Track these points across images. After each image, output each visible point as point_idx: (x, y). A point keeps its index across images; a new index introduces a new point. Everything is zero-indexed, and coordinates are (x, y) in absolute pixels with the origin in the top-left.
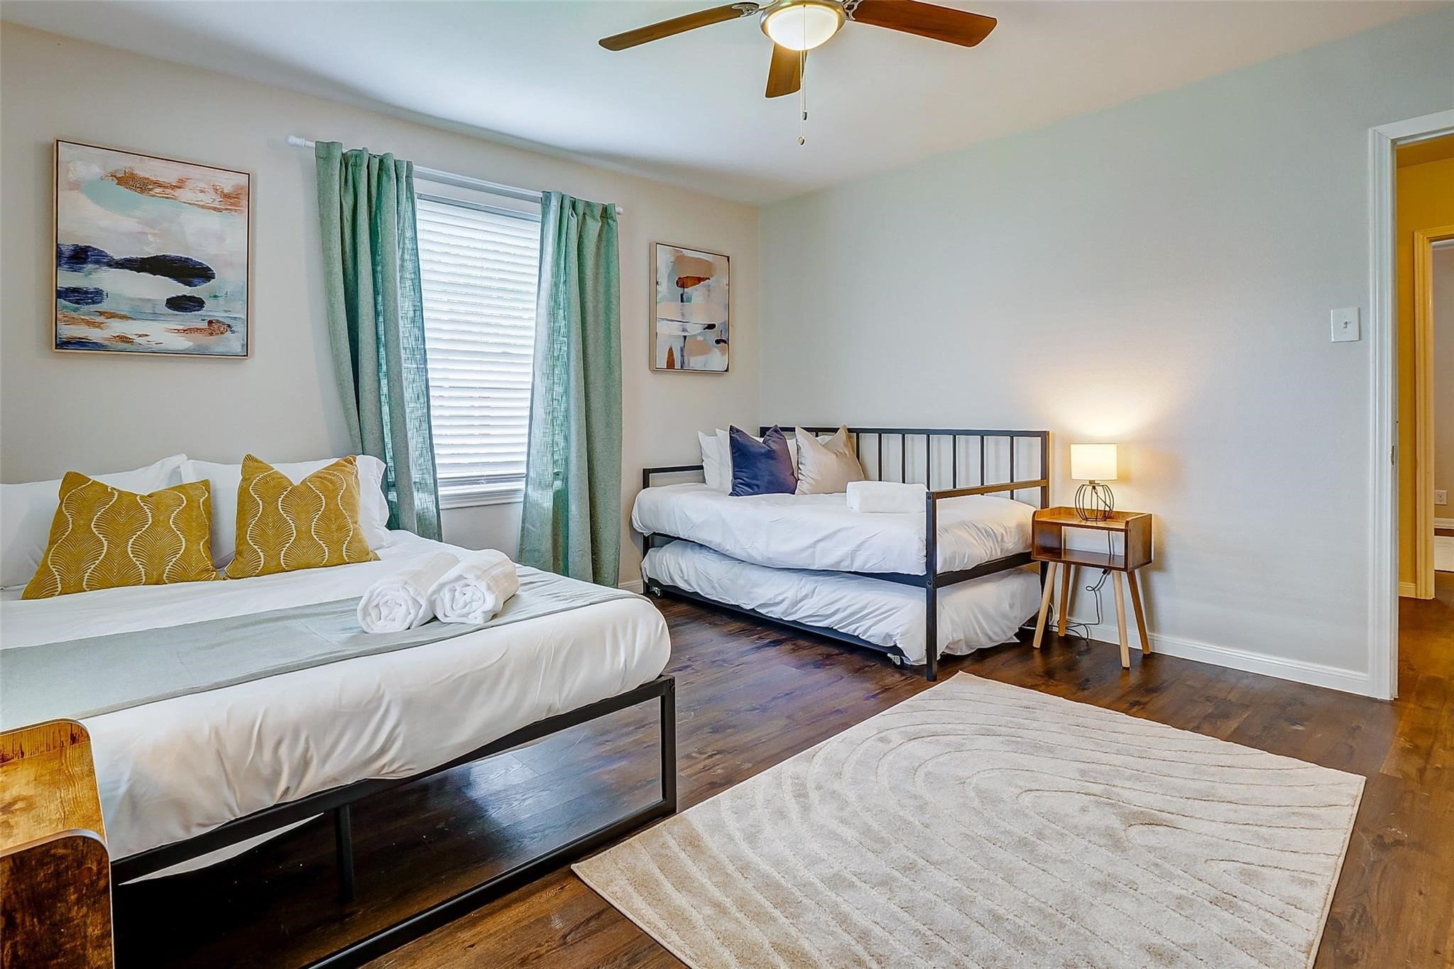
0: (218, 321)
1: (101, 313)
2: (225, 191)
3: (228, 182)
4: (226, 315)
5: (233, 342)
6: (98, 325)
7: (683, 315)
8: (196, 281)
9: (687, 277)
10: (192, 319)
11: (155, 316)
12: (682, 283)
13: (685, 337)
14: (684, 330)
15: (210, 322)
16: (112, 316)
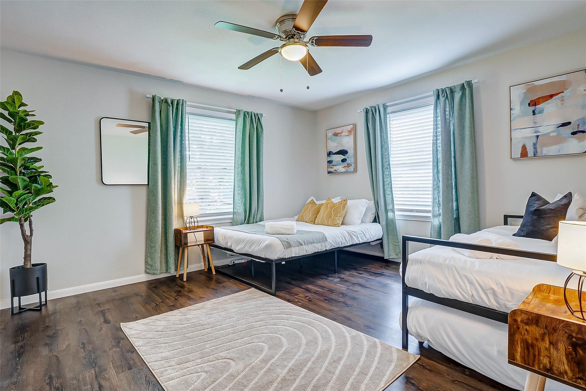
0: (349, 164)
1: (333, 165)
2: (349, 130)
3: (349, 128)
4: (350, 162)
5: (352, 169)
6: (332, 168)
7: (535, 123)
8: (345, 154)
9: (539, 98)
10: (345, 164)
11: (340, 164)
12: (534, 103)
13: (537, 137)
14: (536, 132)
15: (348, 164)
16: (334, 165)
